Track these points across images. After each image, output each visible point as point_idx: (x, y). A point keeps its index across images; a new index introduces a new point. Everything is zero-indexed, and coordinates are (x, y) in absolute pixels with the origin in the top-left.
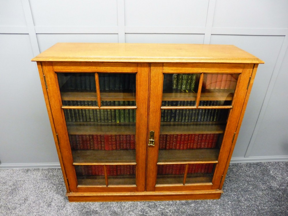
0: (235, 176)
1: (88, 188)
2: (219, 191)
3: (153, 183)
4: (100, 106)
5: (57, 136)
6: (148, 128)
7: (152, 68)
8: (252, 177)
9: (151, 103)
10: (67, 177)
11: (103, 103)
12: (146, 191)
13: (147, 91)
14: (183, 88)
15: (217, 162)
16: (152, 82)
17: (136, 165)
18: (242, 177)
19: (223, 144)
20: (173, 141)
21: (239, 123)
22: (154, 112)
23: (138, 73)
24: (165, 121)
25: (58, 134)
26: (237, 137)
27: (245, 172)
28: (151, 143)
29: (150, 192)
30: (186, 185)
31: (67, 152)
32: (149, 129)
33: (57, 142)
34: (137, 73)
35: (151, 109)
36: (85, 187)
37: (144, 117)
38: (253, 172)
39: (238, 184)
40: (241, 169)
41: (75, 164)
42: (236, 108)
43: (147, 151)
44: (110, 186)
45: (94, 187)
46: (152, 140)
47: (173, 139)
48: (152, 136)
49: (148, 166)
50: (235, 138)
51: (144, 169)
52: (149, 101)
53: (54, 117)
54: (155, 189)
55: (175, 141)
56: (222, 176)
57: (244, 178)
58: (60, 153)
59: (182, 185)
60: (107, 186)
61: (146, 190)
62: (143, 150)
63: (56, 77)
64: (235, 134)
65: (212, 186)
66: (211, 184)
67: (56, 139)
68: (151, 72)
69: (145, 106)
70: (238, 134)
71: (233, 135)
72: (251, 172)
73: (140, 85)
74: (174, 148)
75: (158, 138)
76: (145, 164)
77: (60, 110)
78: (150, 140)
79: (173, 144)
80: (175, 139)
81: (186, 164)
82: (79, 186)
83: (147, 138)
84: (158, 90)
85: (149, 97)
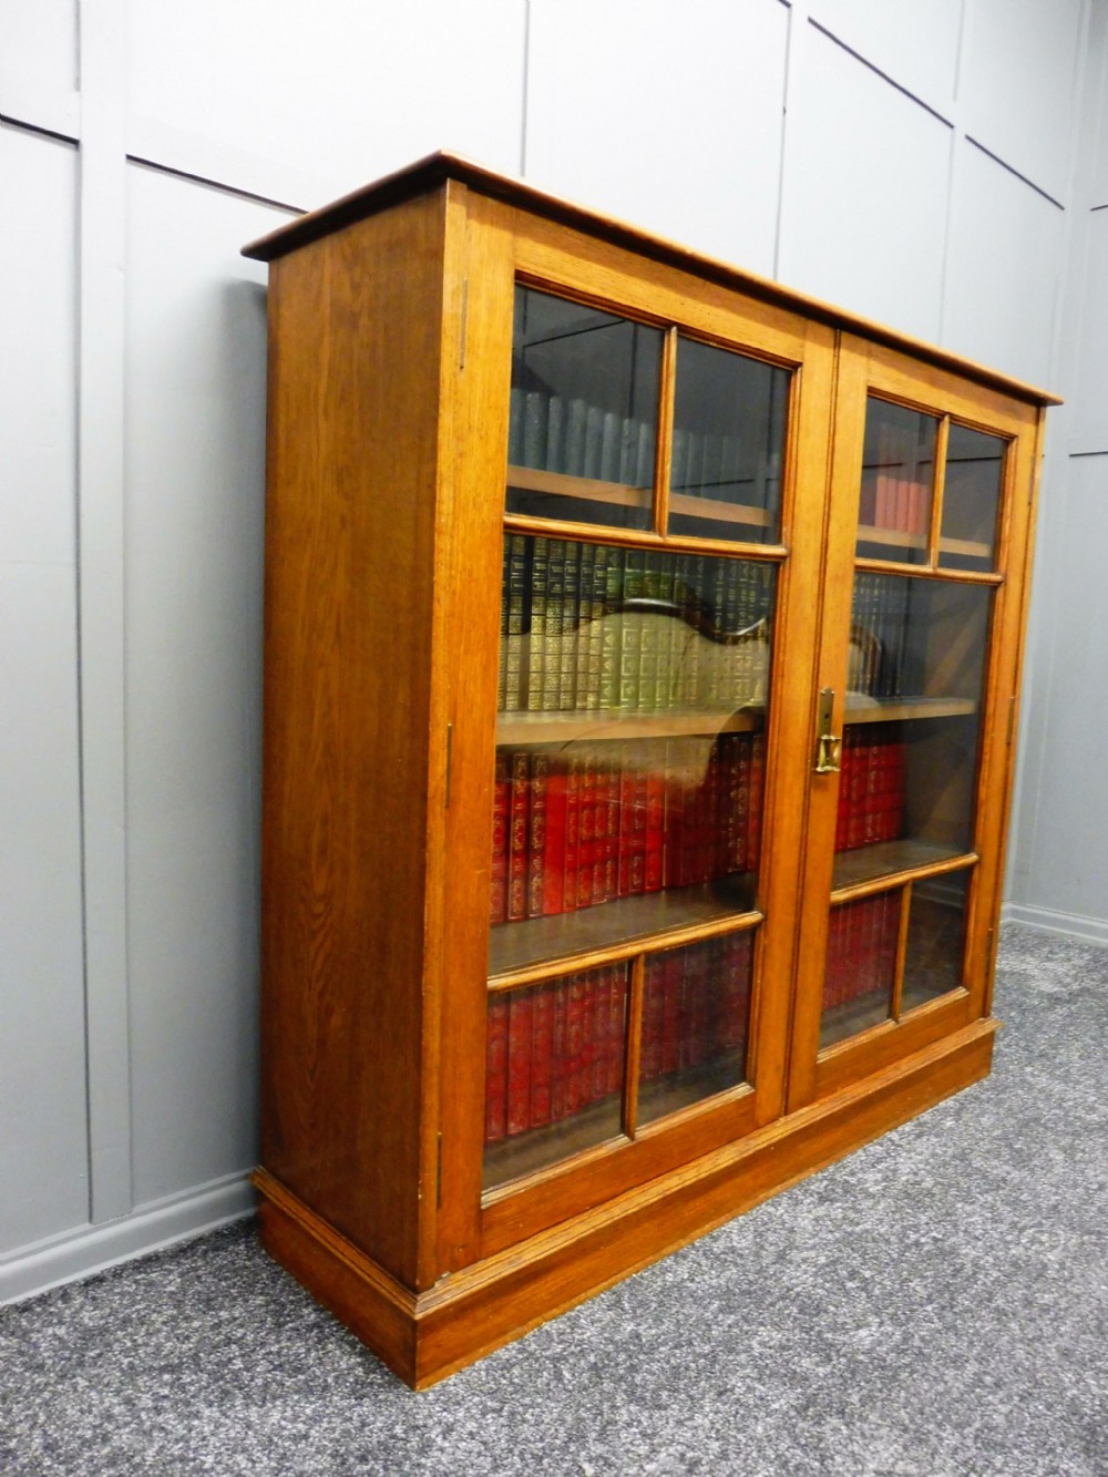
1: (539, 1187)
2: (990, 1024)
4: (665, 528)
5: (448, 735)
6: (815, 674)
7: (843, 353)
9: (834, 528)
12: (786, 1112)
13: (825, 465)
15: (973, 857)
16: (839, 421)
17: (760, 923)
19: (985, 759)
21: (1020, 652)
22: (838, 578)
23: (806, 367)
25: (454, 722)
29: (799, 1112)
30: (903, 1019)
32: (820, 677)
33: (443, 786)
34: (800, 365)
35: (831, 564)
36: (530, 1191)
37: (808, 607)
41: (495, 981)
42: (1010, 581)
45: (572, 1173)
46: (832, 737)
48: (826, 717)
50: (1014, 720)
51: (789, 941)
52: (826, 519)
56: (991, 935)
58: (441, 888)
59: (891, 1025)
60: (632, 1138)
61: (785, 1106)
64: (1012, 701)
65: (965, 1004)
66: (962, 992)
67: (442, 765)
68: (840, 372)
69: (815, 546)
70: (1018, 699)
71: (1008, 710)
73: (807, 433)
76: (795, 908)
78: (824, 738)
81: (905, 885)
82: (490, 1197)
84: (853, 463)
85: (829, 498)
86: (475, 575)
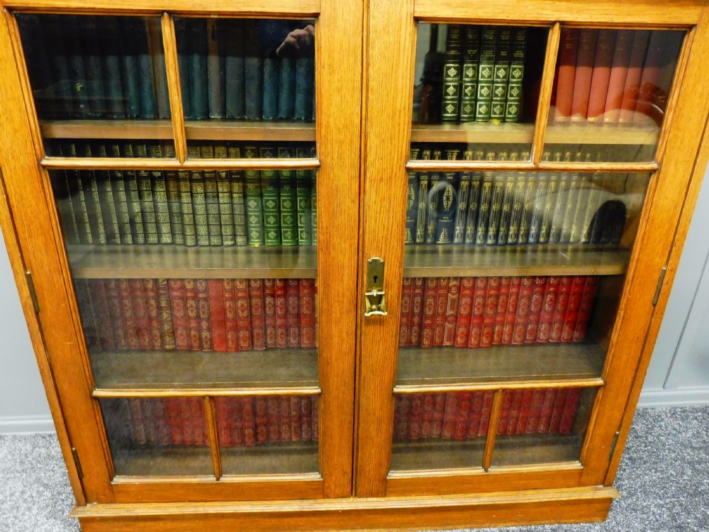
0: (646, 446)
1: (148, 485)
2: (603, 493)
3: (380, 464)
4: (182, 156)
5: (29, 278)
6: (360, 250)
8: (701, 448)
9: (373, 142)
10: (71, 445)
11: (197, 146)
12: (356, 496)
13: (358, 94)
14: (480, 113)
15: (599, 382)
16: (374, 53)
17: (319, 395)
18: (669, 449)
19: (621, 313)
20: (445, 318)
21: (680, 230)
22: (381, 179)
23: (321, 17)
24: (418, 241)
25: (32, 271)
26: (670, 283)
27: (675, 435)
28: (374, 307)
29: (370, 499)
30: (494, 470)
31: (70, 346)
32: (366, 251)
33: (30, 302)
34: (316, 15)
35: (372, 172)
36: (142, 485)
37: (348, 203)
38: (698, 433)
39: (662, 472)
40: (660, 426)
41: (98, 393)
42: (672, 169)
43: (358, 340)
44: (226, 479)
45: (171, 484)
46: (375, 293)
47: (445, 311)
48: (375, 278)
49: (363, 400)
50: (664, 288)
51: (348, 409)
52: (363, 135)
53: (13, 201)
54: (385, 488)
55: (450, 315)
56: (616, 436)
57: (674, 452)
58: (42, 348)
59: (479, 471)
60: (218, 479)
61: (354, 491)
62: (345, 335)
63: (12, 31)
64: (665, 271)
65: (580, 473)
66: (576, 465)
67: (26, 292)
68: (371, 13)
69: (351, 156)
70: (674, 270)
71: (656, 276)
72: (694, 435)
73: (332, 70)
74: (448, 344)
75: (396, 287)
76: (352, 391)
77: (35, 172)
78: (367, 294)
79: (443, 327)
80: (452, 308)
81: (495, 391)
82: (118, 480)
83: (360, 286)
84: (396, 87)
85: (364, 119)
86: (24, 196)
